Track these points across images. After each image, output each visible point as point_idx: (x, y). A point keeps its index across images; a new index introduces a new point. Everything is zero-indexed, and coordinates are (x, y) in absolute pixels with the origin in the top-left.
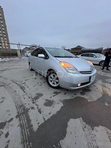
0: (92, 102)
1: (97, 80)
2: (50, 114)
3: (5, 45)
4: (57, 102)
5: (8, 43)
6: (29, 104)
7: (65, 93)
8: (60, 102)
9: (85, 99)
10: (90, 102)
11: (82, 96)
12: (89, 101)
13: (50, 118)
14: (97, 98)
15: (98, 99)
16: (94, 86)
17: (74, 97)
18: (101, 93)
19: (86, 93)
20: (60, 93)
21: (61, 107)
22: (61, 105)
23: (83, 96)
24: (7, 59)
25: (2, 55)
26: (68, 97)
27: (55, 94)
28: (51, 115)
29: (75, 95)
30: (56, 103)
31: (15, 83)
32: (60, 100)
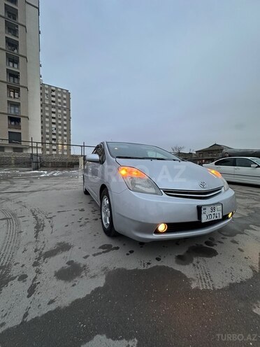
0: (206, 291)
1: (251, 226)
2: (51, 302)
3: (63, 148)
4: (92, 273)
5: (69, 145)
6: (23, 266)
7: (131, 252)
8: (103, 273)
9: (185, 277)
10: (197, 289)
11: (177, 268)
12: (194, 286)
13: (43, 316)
14: (229, 281)
15: (230, 284)
16: (234, 242)
17: (149, 266)
18: (252, 267)
19: (195, 260)
20: (117, 248)
21: (93, 289)
22: (101, 282)
23: (182, 267)
24: (57, 173)
25: (52, 167)
26: (133, 263)
27: (101, 250)
28: (53, 307)
29: (158, 259)
30: (88, 274)
31: (34, 215)
32: (106, 268)
